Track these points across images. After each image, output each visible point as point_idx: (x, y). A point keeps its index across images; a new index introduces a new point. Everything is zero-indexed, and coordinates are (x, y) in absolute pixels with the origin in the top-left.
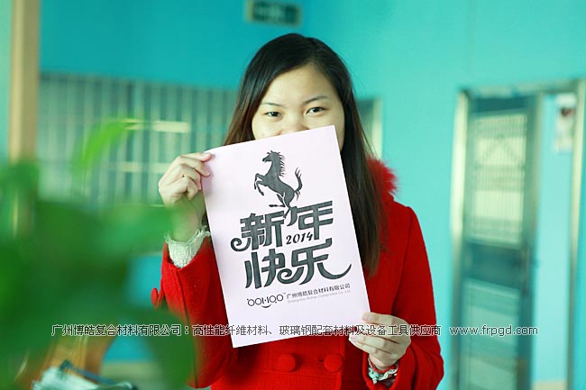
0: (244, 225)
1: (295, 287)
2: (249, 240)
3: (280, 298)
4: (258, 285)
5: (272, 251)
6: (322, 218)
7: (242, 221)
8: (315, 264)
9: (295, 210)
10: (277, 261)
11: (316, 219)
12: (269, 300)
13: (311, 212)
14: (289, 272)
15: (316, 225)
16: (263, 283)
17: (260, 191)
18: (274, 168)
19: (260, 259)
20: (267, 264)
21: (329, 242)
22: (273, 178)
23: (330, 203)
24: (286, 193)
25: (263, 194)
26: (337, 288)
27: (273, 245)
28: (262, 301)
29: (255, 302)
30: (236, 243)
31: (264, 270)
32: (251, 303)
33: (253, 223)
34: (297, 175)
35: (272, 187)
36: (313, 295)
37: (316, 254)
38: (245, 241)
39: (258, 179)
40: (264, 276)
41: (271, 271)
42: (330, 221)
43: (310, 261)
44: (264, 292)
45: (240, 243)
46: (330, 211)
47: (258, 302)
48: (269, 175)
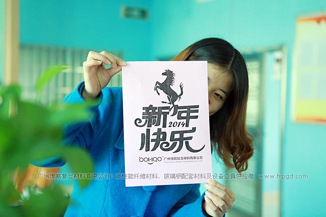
0: (145, 111)
1: (170, 154)
2: (146, 121)
3: (160, 159)
4: (147, 150)
5: (159, 130)
6: (192, 114)
7: (144, 108)
8: (184, 141)
9: (176, 107)
10: (161, 136)
11: (188, 114)
12: (152, 159)
13: (186, 110)
14: (168, 144)
15: (188, 118)
16: (151, 149)
17: (157, 92)
18: (168, 80)
19: (151, 133)
20: (155, 137)
21: (194, 130)
22: (166, 86)
23: (198, 107)
24: (173, 96)
25: (159, 94)
26: (195, 158)
27: (161, 126)
28: (148, 160)
29: (144, 160)
30: (138, 121)
31: (153, 140)
32: (141, 160)
33: (151, 111)
34: (181, 87)
35: (165, 91)
36: (180, 160)
37: (186, 135)
38: (144, 121)
39: (158, 85)
40: (152, 145)
41: (157, 142)
42: (196, 117)
43: (181, 139)
44: (150, 154)
45: (140, 121)
46: (197, 111)
47: (146, 160)
48: (164, 84)
